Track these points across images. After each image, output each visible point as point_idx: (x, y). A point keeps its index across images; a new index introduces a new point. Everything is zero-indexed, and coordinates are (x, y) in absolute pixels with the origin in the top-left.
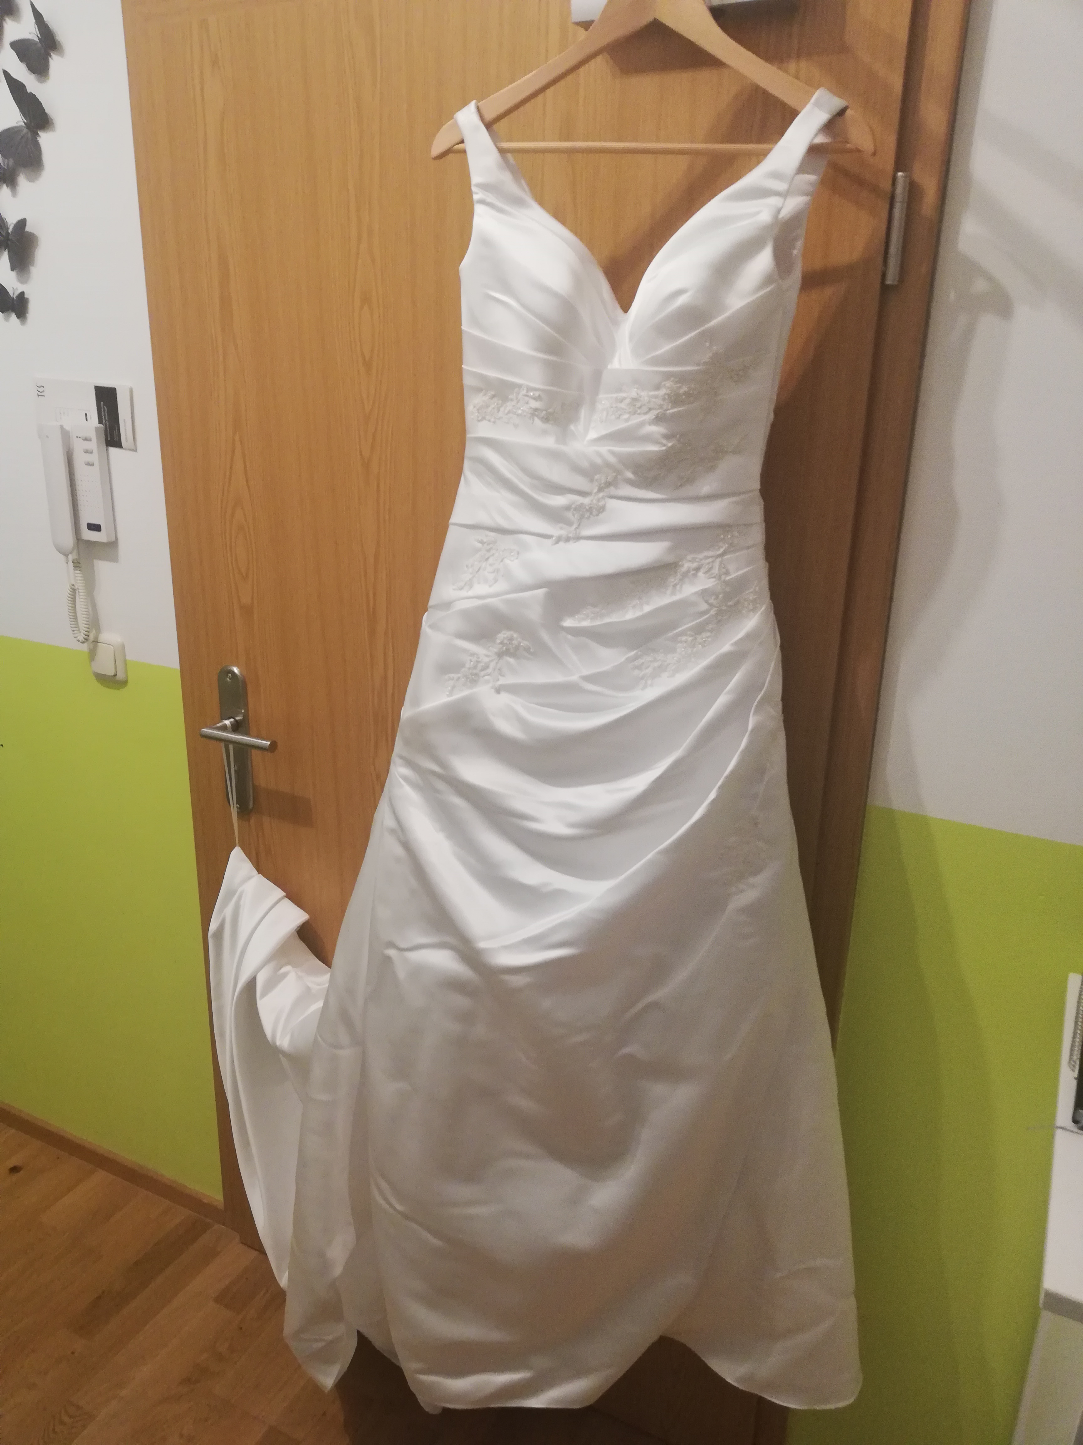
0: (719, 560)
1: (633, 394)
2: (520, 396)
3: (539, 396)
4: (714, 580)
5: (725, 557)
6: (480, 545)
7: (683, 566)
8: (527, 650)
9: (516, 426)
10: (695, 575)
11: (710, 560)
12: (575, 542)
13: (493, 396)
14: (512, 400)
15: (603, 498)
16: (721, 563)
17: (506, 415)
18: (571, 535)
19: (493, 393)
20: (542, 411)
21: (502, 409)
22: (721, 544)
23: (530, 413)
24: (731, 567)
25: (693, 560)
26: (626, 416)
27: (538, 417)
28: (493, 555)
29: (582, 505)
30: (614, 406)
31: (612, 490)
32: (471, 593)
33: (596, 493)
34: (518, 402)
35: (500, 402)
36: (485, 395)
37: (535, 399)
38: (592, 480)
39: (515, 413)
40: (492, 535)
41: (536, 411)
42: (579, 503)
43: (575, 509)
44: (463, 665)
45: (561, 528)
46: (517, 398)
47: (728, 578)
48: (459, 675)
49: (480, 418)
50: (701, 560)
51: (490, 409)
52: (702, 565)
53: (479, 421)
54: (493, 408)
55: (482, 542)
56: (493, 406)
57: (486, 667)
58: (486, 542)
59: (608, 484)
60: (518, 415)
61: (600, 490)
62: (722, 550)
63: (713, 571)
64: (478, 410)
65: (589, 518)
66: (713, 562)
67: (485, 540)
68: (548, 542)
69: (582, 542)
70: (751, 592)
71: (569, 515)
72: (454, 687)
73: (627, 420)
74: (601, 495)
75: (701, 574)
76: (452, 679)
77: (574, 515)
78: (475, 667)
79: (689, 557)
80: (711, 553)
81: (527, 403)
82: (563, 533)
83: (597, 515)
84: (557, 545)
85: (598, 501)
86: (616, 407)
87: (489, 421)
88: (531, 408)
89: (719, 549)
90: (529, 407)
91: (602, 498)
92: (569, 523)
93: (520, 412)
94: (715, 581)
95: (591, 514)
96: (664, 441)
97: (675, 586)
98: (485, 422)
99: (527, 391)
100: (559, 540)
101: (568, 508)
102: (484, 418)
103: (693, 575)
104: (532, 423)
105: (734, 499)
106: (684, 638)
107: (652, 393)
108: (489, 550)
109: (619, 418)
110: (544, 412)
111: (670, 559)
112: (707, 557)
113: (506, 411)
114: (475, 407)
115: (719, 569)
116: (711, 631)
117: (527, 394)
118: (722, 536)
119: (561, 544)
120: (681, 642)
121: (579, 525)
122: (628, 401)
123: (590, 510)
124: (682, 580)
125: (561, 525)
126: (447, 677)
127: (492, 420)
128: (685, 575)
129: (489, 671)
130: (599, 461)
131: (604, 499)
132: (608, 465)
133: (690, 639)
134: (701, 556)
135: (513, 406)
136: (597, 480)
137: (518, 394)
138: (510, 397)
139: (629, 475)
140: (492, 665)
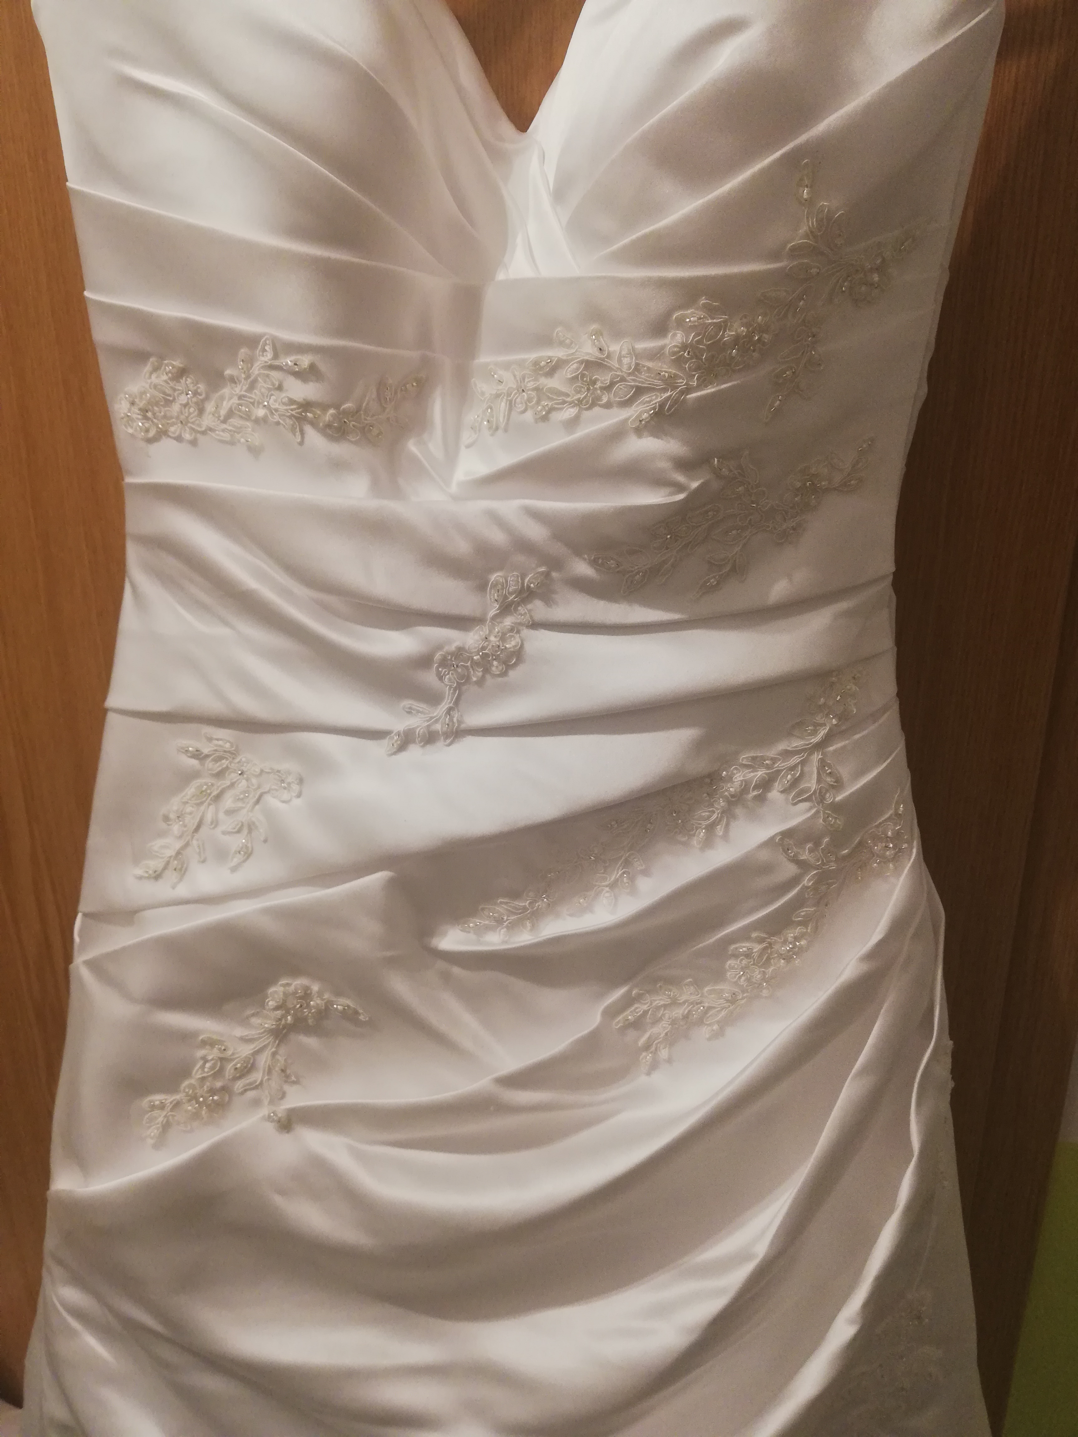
0: (816, 757)
1: (588, 350)
2: (256, 370)
3: (312, 367)
4: (806, 805)
5: (831, 749)
6: (194, 762)
7: (730, 779)
8: (350, 1016)
9: (254, 451)
10: (761, 799)
11: (795, 760)
12: (449, 745)
13: (181, 373)
14: (233, 380)
15: (515, 629)
16: (823, 764)
17: (224, 421)
18: (438, 727)
19: (178, 363)
20: (325, 407)
21: (210, 407)
22: (819, 719)
23: (291, 417)
24: (844, 771)
25: (755, 763)
26: (570, 412)
27: (313, 424)
28: (232, 785)
29: (460, 653)
30: (531, 385)
31: (539, 609)
32: (183, 891)
33: (494, 618)
34: (252, 387)
35: (202, 387)
36: (156, 369)
37: (300, 375)
38: (482, 587)
39: (247, 417)
40: (224, 736)
41: (306, 411)
42: (453, 648)
43: (444, 663)
44: (185, 1072)
45: (410, 712)
46: (248, 377)
47: (839, 798)
48: (177, 1097)
49: (152, 433)
50: (774, 760)
51: (176, 408)
52: (778, 772)
53: (150, 441)
54: (185, 405)
55: (197, 755)
56: (183, 399)
57: (248, 1068)
58: (207, 756)
59: (526, 595)
60: (257, 421)
61: (506, 609)
62: (822, 733)
63: (803, 785)
64: (144, 411)
65: (480, 682)
66: (803, 763)
67: (206, 751)
68: (378, 749)
69: (470, 741)
70: (889, 819)
71: (429, 678)
72: (166, 1127)
73: (573, 423)
74: (508, 621)
75: (775, 794)
76: (162, 1107)
77: (441, 678)
78: (218, 1074)
79: (744, 757)
80: (796, 743)
81: (280, 388)
82: (416, 722)
83: (504, 674)
84: (403, 756)
85: (503, 638)
86: (537, 389)
87: (179, 439)
88: (292, 402)
89: (814, 733)
90: (285, 400)
91: (512, 630)
92: (433, 698)
93: (261, 412)
94: (811, 808)
95: (487, 670)
96: (680, 478)
97: (711, 828)
98: (166, 444)
99: (276, 356)
100: (406, 740)
101: (424, 661)
102: (162, 433)
103: (756, 798)
104: (301, 443)
105: (843, 605)
106: (743, 947)
107: (642, 345)
108: (220, 775)
109: (545, 418)
110: (332, 411)
111: (699, 766)
112: (787, 754)
113: (223, 412)
114: (133, 403)
115: (819, 781)
116: (804, 923)
117: (276, 363)
118: (822, 700)
119: (415, 752)
120: (735, 956)
121: (457, 702)
122: (569, 371)
123: (485, 662)
124: (728, 814)
125: (407, 703)
126: (145, 1102)
127: (187, 436)
128: (736, 800)
129: (257, 1076)
130: (498, 537)
131: (518, 632)
132: (524, 546)
133: (757, 948)
134: (772, 752)
135: (240, 397)
136: (494, 585)
137: (250, 361)
138: (228, 372)
139: (582, 568)
140: (263, 1060)
